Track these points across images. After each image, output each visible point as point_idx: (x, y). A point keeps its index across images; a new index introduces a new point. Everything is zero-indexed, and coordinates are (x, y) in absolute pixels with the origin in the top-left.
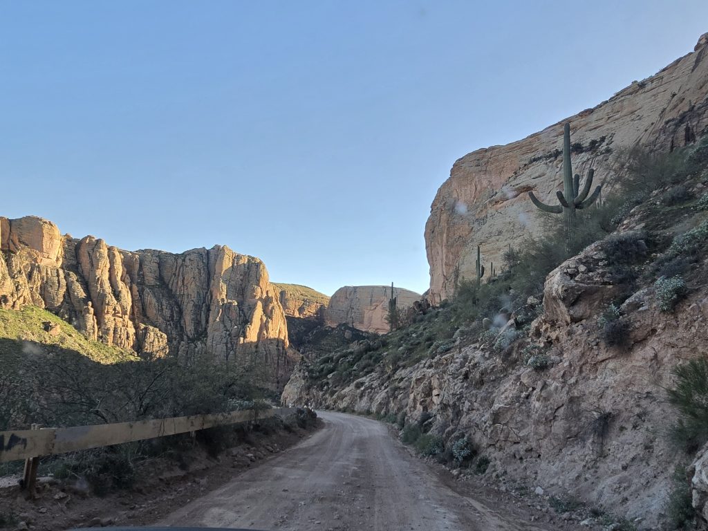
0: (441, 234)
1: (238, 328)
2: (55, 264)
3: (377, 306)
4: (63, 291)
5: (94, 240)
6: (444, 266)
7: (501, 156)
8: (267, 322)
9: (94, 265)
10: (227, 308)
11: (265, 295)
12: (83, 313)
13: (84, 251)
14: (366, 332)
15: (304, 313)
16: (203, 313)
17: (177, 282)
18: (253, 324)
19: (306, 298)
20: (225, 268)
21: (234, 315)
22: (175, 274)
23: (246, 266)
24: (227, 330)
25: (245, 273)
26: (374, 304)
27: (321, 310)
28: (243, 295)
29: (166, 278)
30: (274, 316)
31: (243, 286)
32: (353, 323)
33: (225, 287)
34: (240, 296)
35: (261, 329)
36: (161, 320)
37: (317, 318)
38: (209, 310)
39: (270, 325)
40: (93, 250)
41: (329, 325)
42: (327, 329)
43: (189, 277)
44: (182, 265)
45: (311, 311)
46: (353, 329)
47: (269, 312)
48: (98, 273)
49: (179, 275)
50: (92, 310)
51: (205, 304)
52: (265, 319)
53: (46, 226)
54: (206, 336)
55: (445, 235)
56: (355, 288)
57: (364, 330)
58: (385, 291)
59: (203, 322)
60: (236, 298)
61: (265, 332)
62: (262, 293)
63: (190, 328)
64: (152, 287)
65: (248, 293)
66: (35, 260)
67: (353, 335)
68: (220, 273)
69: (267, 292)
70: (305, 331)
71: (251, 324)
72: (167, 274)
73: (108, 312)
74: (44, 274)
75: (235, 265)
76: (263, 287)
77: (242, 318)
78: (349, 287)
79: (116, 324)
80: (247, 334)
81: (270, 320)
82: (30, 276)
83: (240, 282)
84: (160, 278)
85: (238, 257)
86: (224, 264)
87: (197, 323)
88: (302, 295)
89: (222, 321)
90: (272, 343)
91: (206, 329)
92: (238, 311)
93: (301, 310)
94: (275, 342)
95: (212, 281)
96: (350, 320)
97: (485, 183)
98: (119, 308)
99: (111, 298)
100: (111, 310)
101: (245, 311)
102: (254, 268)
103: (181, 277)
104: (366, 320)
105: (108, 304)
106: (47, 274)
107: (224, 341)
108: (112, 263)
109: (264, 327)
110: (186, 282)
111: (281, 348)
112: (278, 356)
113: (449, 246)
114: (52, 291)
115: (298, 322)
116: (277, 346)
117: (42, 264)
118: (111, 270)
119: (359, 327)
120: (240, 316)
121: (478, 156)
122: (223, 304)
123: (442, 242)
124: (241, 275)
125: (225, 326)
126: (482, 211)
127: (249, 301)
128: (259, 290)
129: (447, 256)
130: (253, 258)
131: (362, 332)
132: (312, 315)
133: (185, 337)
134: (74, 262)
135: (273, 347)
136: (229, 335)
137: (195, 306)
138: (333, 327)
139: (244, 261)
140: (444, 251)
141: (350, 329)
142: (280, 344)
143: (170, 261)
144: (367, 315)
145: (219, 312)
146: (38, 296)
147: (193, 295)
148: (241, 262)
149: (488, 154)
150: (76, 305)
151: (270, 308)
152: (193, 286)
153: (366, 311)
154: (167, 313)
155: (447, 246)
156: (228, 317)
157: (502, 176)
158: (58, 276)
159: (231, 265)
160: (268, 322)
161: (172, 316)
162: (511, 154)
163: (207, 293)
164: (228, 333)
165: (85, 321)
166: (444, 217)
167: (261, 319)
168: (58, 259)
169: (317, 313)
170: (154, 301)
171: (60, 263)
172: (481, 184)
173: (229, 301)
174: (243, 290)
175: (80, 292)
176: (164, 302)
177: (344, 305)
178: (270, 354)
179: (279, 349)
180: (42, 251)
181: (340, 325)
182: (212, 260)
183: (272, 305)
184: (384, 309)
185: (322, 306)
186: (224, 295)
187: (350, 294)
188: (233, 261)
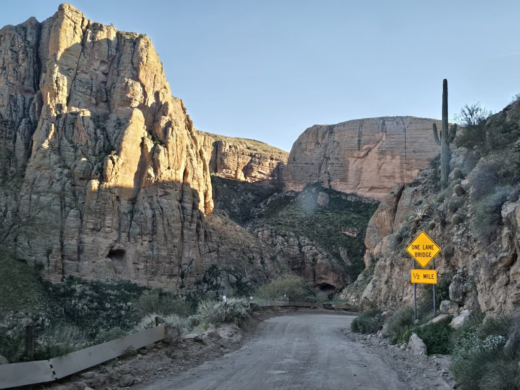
1: (89, 161)
3: (370, 150)
8: (155, 150)
10: (68, 123)
11: (151, 100)
14: (352, 194)
15: (253, 175)
16: (19, 137)
18: (122, 154)
19: (254, 152)
20: (65, 44)
21: (83, 137)
23: (114, 45)
24: (65, 167)
25: (112, 59)
26: (365, 147)
27: (278, 170)
30: (172, 141)
31: (108, 84)
32: (329, 181)
33: (64, 82)
34: (102, 104)
35: (142, 166)
37: (272, 182)
38: (31, 129)
39: (162, 157)
41: (292, 189)
42: (288, 194)
45: (262, 172)
46: (330, 191)
47: (160, 132)
52: (150, 145)
57: (348, 192)
58: (384, 124)
59: (20, 154)
60: (91, 107)
61: (151, 171)
62: (145, 94)
65: (116, 97)
67: (331, 199)
68: (55, 55)
69: (157, 95)
70: (254, 201)
71: (118, 154)
75: (89, 40)
76: (148, 84)
77: (100, 143)
78: (321, 127)
80: (109, 172)
81: (161, 148)
83: (102, 77)
85: (95, 27)
86: (62, 34)
88: (249, 148)
89: (57, 149)
90: (166, 194)
91: (24, 167)
92: (91, 129)
93: (247, 170)
94: (174, 193)
96: (324, 177)
101: (110, 129)
102: (128, 48)
104: (351, 175)
107: (57, 187)
109: (149, 160)
111: (189, 206)
115: (243, 187)
116: (181, 201)
119: (339, 187)
120: (96, 140)
122: (59, 117)
124: (102, 62)
125: (61, 159)
127: (118, 112)
128: (138, 88)
131: (347, 195)
132: (265, 177)
135: (170, 203)
136: (70, 176)
138: (297, 190)
139: (108, 34)
141: (325, 190)
142: (187, 198)
144: (353, 165)
145: (48, 131)
148: (102, 36)
151: (163, 124)
153: (352, 160)
156: (71, 142)
159: (78, 40)
160: (159, 152)
164: (66, 171)
167: (142, 145)
169: (272, 175)
173: (74, 109)
174: (108, 92)
177: (314, 154)
178: (162, 214)
179: (183, 208)
183: (167, 118)
184: (382, 153)
185: (279, 164)
186: (62, 98)
187: (323, 137)
188: (85, 33)
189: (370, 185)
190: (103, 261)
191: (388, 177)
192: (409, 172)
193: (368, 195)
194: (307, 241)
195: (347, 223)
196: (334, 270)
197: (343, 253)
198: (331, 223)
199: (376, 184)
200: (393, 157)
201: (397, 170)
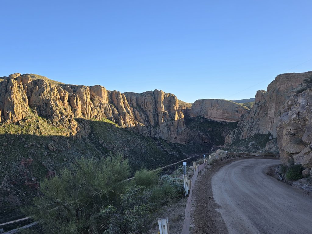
0: (274, 100)
1: (170, 122)
2: (106, 102)
3: (214, 108)
4: (111, 112)
5: (117, 92)
6: (275, 110)
7: (296, 77)
9: (119, 102)
10: (165, 114)
12: (119, 120)
13: (114, 96)
16: (156, 117)
17: (144, 105)
20: (162, 99)
22: (142, 102)
23: (169, 98)
25: (169, 101)
28: (169, 109)
29: (139, 104)
30: (182, 117)
31: (169, 105)
32: (203, 115)
33: (163, 106)
36: (142, 120)
38: (158, 116)
39: (181, 120)
40: (117, 96)
41: (192, 116)
42: (192, 118)
43: (149, 103)
44: (145, 99)
46: (203, 118)
48: (121, 104)
49: (144, 103)
50: (122, 118)
51: (156, 114)
53: (102, 88)
54: (159, 125)
55: (275, 100)
56: (203, 100)
57: (208, 118)
58: (218, 102)
59: (157, 120)
60: (167, 110)
62: (176, 108)
63: (152, 123)
64: (136, 108)
65: (171, 108)
66: (101, 101)
67: (204, 120)
68: (161, 101)
71: (174, 120)
72: (140, 102)
73: (127, 119)
74: (104, 106)
75: (166, 98)
76: (177, 106)
78: (200, 100)
79: (130, 123)
81: (180, 118)
82: (100, 107)
84: (137, 104)
85: (166, 94)
86: (162, 97)
87: (155, 121)
89: (164, 120)
91: (158, 123)
92: (169, 115)
95: (157, 104)
97: (290, 85)
98: (130, 117)
99: (127, 114)
100: (128, 118)
101: (171, 115)
102: (172, 98)
103: (145, 103)
104: (209, 114)
105: (127, 116)
106: (105, 106)
107: (166, 127)
108: (124, 100)
109: (179, 121)
110: (148, 105)
112: (185, 132)
113: (277, 104)
114: (108, 112)
117: (103, 102)
118: (124, 103)
119: (206, 117)
120: (170, 118)
121: (287, 76)
122: (163, 113)
123: (274, 102)
125: (165, 122)
126: (289, 94)
127: (172, 112)
128: (175, 107)
129: (276, 107)
130: (171, 94)
131: (208, 119)
133: (152, 126)
134: (111, 101)
137: (153, 114)
138: (194, 117)
139: (168, 95)
140: (275, 105)
141: (202, 118)
143: (140, 97)
144: (210, 112)
145: (162, 117)
146: (104, 115)
147: (151, 110)
148: (167, 96)
149: (291, 75)
150: (116, 117)
151: (180, 114)
152: (151, 107)
153: (209, 110)
154: (144, 117)
155: (276, 103)
156: (166, 118)
157: (296, 83)
158: (108, 106)
159: (164, 98)
161: (146, 119)
162: (300, 77)
163: (156, 109)
164: (167, 124)
165: (121, 122)
166: (275, 94)
167: (178, 118)
168: (107, 101)
170: (138, 113)
171: (108, 102)
172: (288, 85)
173: (165, 112)
174: (169, 107)
175: (117, 112)
176: (142, 114)
177: (198, 108)
180: (102, 98)
181: (197, 116)
182: (156, 96)
184: (217, 109)
185: (187, 108)
186: (163, 110)
187: (201, 103)
188: (165, 96)
189: (214, 117)
190: (174, 139)
191: (219, 115)
192: (224, 115)
193: (213, 119)
194: (200, 132)
195: (209, 127)
196: (207, 139)
197: (208, 134)
198: (205, 127)
199: (215, 117)
200: (220, 110)
201: (221, 114)
